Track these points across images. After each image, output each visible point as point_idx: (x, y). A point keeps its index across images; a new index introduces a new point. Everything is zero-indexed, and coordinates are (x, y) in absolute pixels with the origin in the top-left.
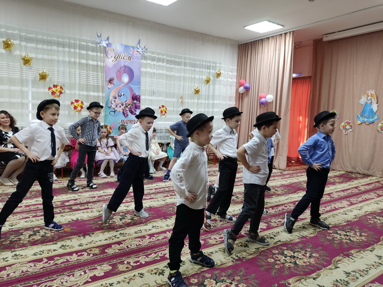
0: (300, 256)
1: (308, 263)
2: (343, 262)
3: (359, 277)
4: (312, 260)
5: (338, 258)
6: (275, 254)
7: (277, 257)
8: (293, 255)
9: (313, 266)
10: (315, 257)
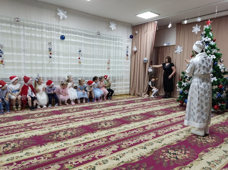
0: (179, 153)
1: (184, 158)
2: (205, 156)
3: (216, 165)
4: (186, 155)
5: (202, 153)
6: (164, 152)
7: (165, 155)
8: (174, 152)
9: (188, 159)
10: (188, 153)
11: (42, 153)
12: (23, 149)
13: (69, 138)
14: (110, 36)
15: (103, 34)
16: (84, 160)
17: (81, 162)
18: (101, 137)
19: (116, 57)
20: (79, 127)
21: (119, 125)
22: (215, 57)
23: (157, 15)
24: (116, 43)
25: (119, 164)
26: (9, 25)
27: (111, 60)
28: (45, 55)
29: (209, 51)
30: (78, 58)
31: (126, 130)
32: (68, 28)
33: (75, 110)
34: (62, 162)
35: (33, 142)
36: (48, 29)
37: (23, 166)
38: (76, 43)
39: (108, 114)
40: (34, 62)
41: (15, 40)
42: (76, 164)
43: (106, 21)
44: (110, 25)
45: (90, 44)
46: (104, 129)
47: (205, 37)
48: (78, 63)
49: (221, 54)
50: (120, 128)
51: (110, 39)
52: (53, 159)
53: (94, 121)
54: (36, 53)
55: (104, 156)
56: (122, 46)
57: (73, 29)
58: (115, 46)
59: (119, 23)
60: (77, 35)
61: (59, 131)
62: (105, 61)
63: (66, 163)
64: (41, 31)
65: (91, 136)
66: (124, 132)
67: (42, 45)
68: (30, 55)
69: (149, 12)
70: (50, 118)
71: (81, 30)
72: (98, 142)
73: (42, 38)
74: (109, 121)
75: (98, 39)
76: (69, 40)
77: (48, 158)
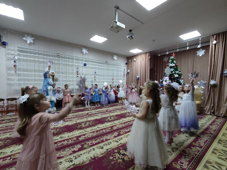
11: (70, 137)
12: (59, 134)
13: (88, 127)
14: (114, 63)
15: (109, 62)
16: (96, 142)
17: (95, 144)
18: (107, 127)
19: (117, 76)
20: (94, 120)
21: (119, 119)
22: (178, 76)
23: (142, 51)
24: (117, 67)
25: (118, 145)
26: (53, 58)
27: (114, 78)
28: (75, 75)
29: (174, 72)
30: (94, 76)
31: (124, 122)
32: (88, 59)
33: (92, 109)
34: (83, 143)
35: (65, 129)
36: (76, 60)
37: (58, 146)
38: (93, 68)
39: (112, 111)
40: (68, 79)
41: (57, 66)
42: (91, 144)
43: (111, 54)
44: (113, 57)
45: (101, 68)
46: (109, 121)
47: (171, 64)
48: (94, 80)
49: (182, 74)
50: (120, 121)
51: (114, 65)
52: (77, 141)
53: (103, 116)
54: (69, 74)
55: (109, 139)
56: (121, 69)
57: (91, 59)
58: (117, 69)
59: (119, 55)
60: (94, 63)
61: (82, 123)
62: (111, 78)
63: (85, 144)
64: (73, 61)
65: (101, 126)
66: (122, 124)
67: (73, 69)
68: (65, 75)
69: (137, 49)
70: (77, 114)
71: (96, 60)
72: (106, 130)
73: (73, 65)
74: (113, 116)
75: (106, 65)
76: (89, 66)
77: (74, 141)
